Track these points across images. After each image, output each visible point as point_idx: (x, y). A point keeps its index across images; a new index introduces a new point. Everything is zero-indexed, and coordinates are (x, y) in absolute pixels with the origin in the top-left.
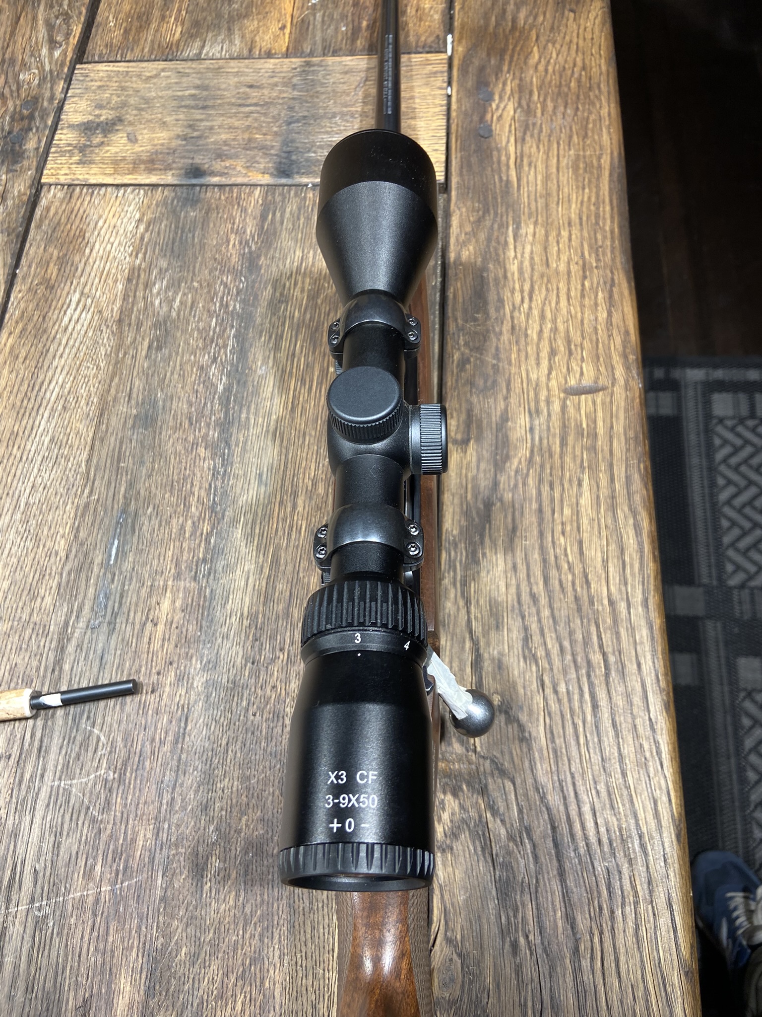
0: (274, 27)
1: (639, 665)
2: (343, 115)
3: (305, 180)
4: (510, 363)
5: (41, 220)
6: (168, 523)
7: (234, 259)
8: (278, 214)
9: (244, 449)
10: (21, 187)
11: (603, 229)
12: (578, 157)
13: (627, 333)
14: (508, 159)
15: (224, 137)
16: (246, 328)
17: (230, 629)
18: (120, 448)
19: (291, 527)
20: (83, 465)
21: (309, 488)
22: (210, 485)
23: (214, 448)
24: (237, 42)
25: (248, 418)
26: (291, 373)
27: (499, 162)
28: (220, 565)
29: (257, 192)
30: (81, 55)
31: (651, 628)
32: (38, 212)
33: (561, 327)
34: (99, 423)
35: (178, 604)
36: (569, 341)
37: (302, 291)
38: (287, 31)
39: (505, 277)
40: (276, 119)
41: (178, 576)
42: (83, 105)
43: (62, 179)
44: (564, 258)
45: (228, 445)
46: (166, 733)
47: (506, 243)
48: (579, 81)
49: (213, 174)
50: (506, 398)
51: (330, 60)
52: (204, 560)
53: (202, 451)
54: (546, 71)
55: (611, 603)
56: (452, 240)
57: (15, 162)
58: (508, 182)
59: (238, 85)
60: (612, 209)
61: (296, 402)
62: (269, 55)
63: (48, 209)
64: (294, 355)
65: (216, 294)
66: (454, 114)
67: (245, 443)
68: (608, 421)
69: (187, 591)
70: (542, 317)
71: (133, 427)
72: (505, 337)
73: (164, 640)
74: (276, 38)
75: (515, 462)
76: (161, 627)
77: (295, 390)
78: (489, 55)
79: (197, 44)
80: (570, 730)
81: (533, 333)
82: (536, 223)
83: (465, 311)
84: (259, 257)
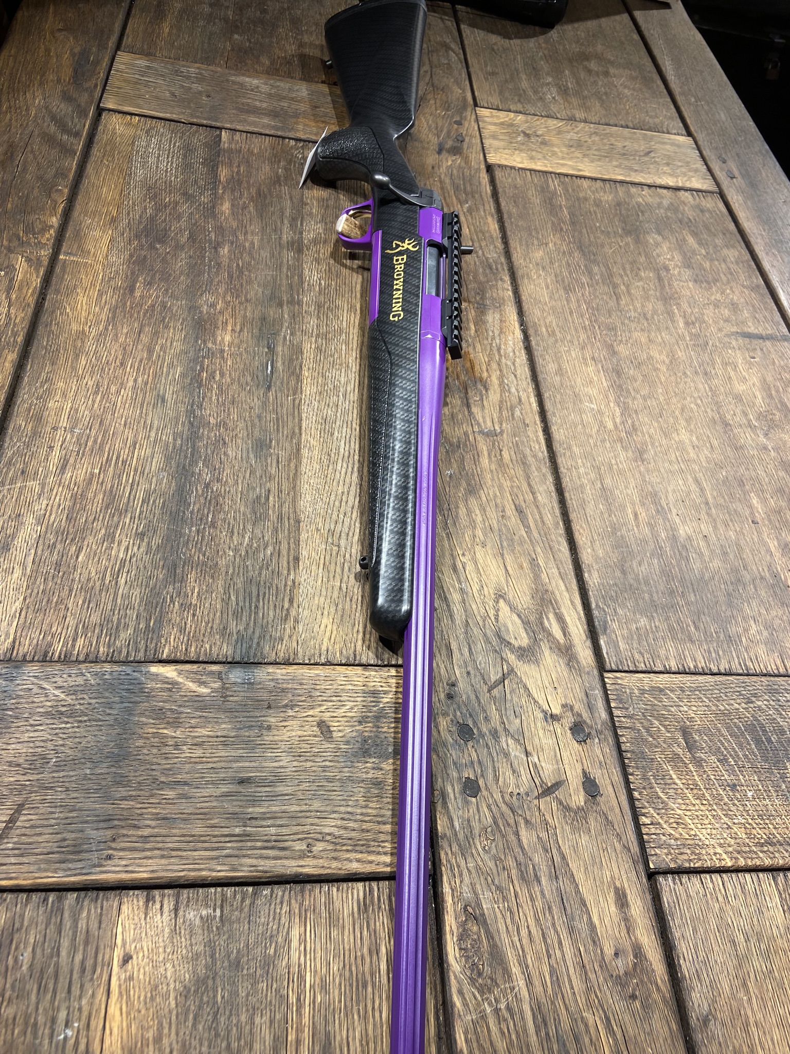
7: (192, 577)
8: (143, 625)
9: (177, 419)
16: (177, 510)
18: (278, 426)
20: (304, 418)
21: (123, 390)
22: (203, 399)
23: (203, 422)
28: (191, 354)
29: (166, 654)
34: (299, 444)
35: (219, 338)
38: (118, 954)
41: (222, 351)
45: (191, 424)
52: (204, 357)
61: (131, 449)
64: (132, 486)
67: (177, 423)
69: (214, 343)
71: (271, 441)
73: (226, 323)
77: (132, 457)
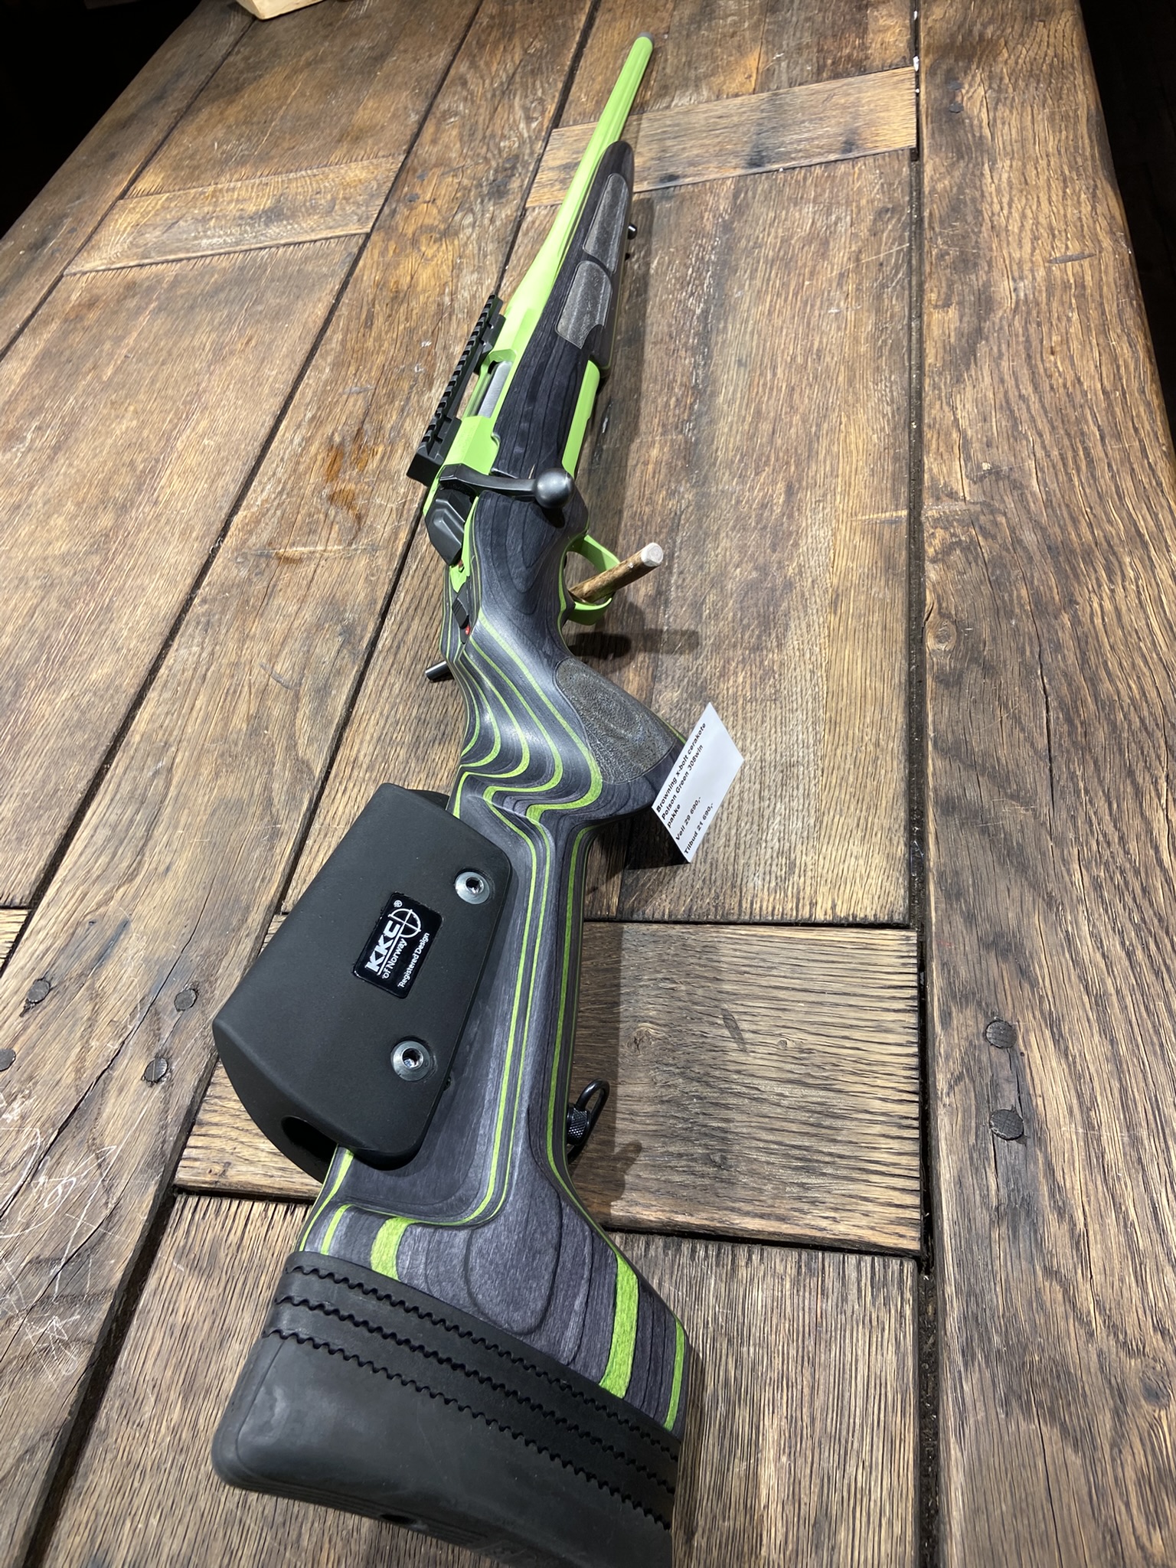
0: (740, 78)
1: (1136, 430)
2: (811, 121)
3: (775, 167)
4: (991, 250)
5: (528, 230)
6: (654, 401)
7: (709, 227)
8: (750, 194)
9: (723, 347)
10: (508, 211)
11: (1083, 155)
12: (1053, 114)
13: (1113, 217)
14: (981, 122)
15: (695, 152)
16: (722, 270)
17: (716, 459)
19: (771, 389)
22: (692, 374)
23: (694, 350)
24: (705, 93)
25: (725, 327)
26: (767, 291)
27: (972, 125)
28: (705, 420)
29: (729, 182)
30: (556, 122)
31: (1148, 404)
32: (524, 226)
33: (1042, 220)
36: (1051, 229)
37: (776, 237)
38: (753, 79)
39: (983, 196)
40: (744, 134)
41: (664, 434)
42: (561, 153)
43: (545, 202)
44: (1043, 178)
45: (706, 345)
46: (661, 528)
47: (982, 174)
48: (1051, 65)
49: (685, 176)
50: (988, 273)
51: (797, 89)
52: (689, 421)
53: (682, 353)
54: (1017, 63)
55: (1104, 392)
56: (926, 181)
57: (501, 197)
58: (981, 137)
59: (706, 119)
60: (1091, 141)
62: (737, 95)
63: (533, 222)
64: (769, 280)
65: (692, 252)
66: (923, 102)
67: (724, 343)
68: (1097, 275)
69: (673, 441)
70: (1023, 216)
72: (985, 234)
74: (742, 85)
75: (1000, 313)
76: (650, 467)
78: (956, 60)
79: (667, 99)
80: (1062, 477)
81: (1014, 227)
82: (1012, 159)
83: (942, 222)
84: (732, 223)
